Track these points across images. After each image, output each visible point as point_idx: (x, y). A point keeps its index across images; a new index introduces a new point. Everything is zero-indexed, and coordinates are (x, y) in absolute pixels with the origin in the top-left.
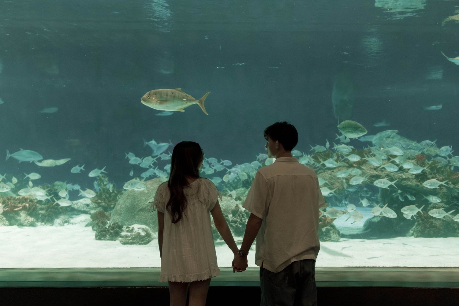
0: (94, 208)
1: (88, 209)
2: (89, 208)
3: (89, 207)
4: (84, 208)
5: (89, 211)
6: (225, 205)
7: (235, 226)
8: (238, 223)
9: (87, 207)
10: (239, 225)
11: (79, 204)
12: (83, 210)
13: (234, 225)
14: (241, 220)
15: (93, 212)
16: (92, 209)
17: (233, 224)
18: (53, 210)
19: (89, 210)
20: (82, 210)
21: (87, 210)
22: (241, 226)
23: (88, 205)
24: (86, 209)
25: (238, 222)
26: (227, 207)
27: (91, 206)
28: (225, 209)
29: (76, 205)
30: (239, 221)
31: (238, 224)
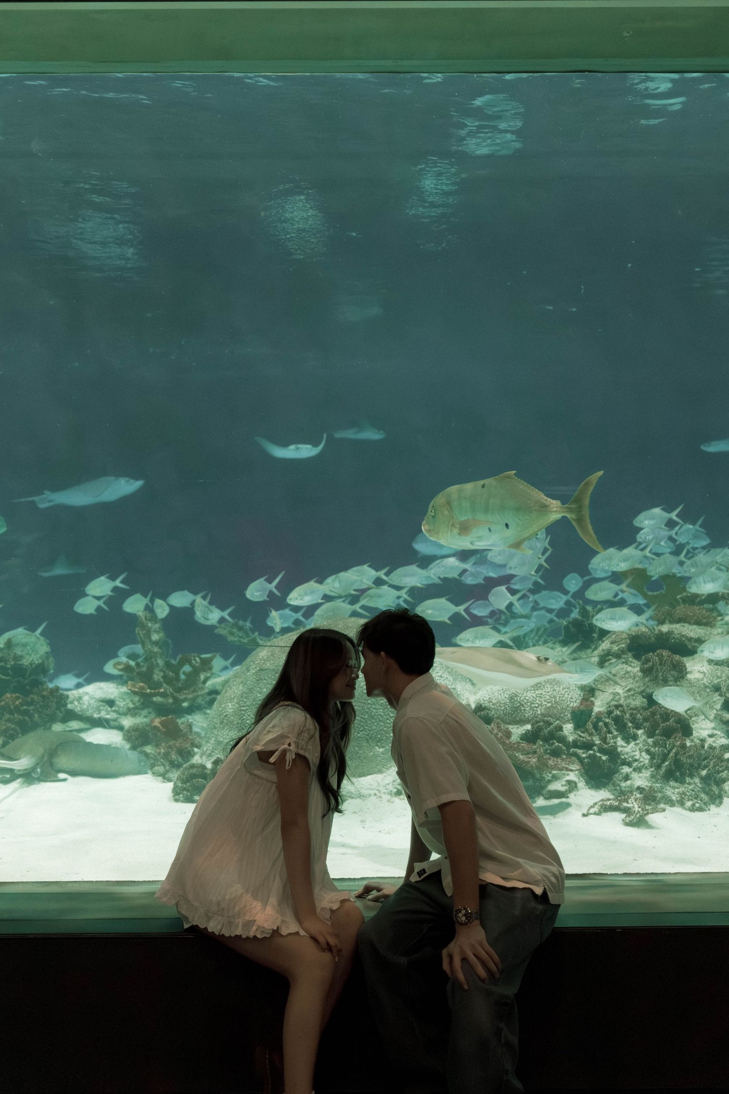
0: (129, 709)
1: (112, 713)
2: (115, 711)
3: (113, 709)
4: (100, 713)
5: (115, 720)
6: (548, 697)
7: (587, 757)
8: (595, 748)
9: (109, 709)
10: (598, 754)
11: (86, 698)
12: (99, 716)
13: (584, 755)
14: (604, 740)
15: (127, 722)
16: (125, 714)
17: (580, 751)
18: (16, 715)
19: (114, 715)
20: (96, 716)
21: (108, 717)
22: (604, 758)
23: (111, 703)
24: (106, 714)
25: (595, 745)
26: (556, 702)
27: (121, 704)
28: (548, 708)
29: (76, 703)
30: (597, 742)
31: (594, 751)
